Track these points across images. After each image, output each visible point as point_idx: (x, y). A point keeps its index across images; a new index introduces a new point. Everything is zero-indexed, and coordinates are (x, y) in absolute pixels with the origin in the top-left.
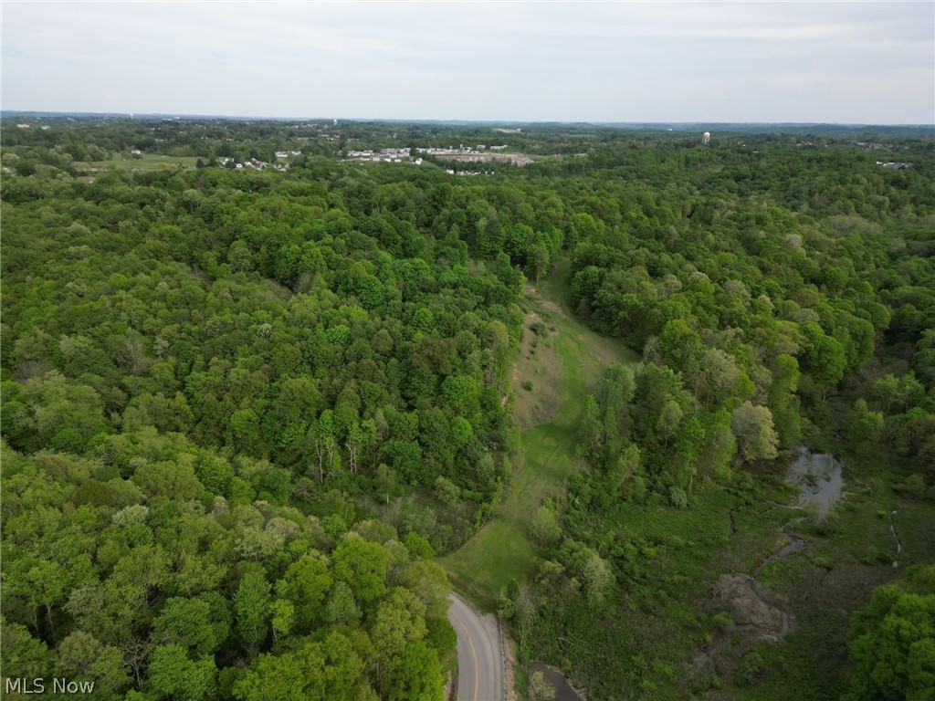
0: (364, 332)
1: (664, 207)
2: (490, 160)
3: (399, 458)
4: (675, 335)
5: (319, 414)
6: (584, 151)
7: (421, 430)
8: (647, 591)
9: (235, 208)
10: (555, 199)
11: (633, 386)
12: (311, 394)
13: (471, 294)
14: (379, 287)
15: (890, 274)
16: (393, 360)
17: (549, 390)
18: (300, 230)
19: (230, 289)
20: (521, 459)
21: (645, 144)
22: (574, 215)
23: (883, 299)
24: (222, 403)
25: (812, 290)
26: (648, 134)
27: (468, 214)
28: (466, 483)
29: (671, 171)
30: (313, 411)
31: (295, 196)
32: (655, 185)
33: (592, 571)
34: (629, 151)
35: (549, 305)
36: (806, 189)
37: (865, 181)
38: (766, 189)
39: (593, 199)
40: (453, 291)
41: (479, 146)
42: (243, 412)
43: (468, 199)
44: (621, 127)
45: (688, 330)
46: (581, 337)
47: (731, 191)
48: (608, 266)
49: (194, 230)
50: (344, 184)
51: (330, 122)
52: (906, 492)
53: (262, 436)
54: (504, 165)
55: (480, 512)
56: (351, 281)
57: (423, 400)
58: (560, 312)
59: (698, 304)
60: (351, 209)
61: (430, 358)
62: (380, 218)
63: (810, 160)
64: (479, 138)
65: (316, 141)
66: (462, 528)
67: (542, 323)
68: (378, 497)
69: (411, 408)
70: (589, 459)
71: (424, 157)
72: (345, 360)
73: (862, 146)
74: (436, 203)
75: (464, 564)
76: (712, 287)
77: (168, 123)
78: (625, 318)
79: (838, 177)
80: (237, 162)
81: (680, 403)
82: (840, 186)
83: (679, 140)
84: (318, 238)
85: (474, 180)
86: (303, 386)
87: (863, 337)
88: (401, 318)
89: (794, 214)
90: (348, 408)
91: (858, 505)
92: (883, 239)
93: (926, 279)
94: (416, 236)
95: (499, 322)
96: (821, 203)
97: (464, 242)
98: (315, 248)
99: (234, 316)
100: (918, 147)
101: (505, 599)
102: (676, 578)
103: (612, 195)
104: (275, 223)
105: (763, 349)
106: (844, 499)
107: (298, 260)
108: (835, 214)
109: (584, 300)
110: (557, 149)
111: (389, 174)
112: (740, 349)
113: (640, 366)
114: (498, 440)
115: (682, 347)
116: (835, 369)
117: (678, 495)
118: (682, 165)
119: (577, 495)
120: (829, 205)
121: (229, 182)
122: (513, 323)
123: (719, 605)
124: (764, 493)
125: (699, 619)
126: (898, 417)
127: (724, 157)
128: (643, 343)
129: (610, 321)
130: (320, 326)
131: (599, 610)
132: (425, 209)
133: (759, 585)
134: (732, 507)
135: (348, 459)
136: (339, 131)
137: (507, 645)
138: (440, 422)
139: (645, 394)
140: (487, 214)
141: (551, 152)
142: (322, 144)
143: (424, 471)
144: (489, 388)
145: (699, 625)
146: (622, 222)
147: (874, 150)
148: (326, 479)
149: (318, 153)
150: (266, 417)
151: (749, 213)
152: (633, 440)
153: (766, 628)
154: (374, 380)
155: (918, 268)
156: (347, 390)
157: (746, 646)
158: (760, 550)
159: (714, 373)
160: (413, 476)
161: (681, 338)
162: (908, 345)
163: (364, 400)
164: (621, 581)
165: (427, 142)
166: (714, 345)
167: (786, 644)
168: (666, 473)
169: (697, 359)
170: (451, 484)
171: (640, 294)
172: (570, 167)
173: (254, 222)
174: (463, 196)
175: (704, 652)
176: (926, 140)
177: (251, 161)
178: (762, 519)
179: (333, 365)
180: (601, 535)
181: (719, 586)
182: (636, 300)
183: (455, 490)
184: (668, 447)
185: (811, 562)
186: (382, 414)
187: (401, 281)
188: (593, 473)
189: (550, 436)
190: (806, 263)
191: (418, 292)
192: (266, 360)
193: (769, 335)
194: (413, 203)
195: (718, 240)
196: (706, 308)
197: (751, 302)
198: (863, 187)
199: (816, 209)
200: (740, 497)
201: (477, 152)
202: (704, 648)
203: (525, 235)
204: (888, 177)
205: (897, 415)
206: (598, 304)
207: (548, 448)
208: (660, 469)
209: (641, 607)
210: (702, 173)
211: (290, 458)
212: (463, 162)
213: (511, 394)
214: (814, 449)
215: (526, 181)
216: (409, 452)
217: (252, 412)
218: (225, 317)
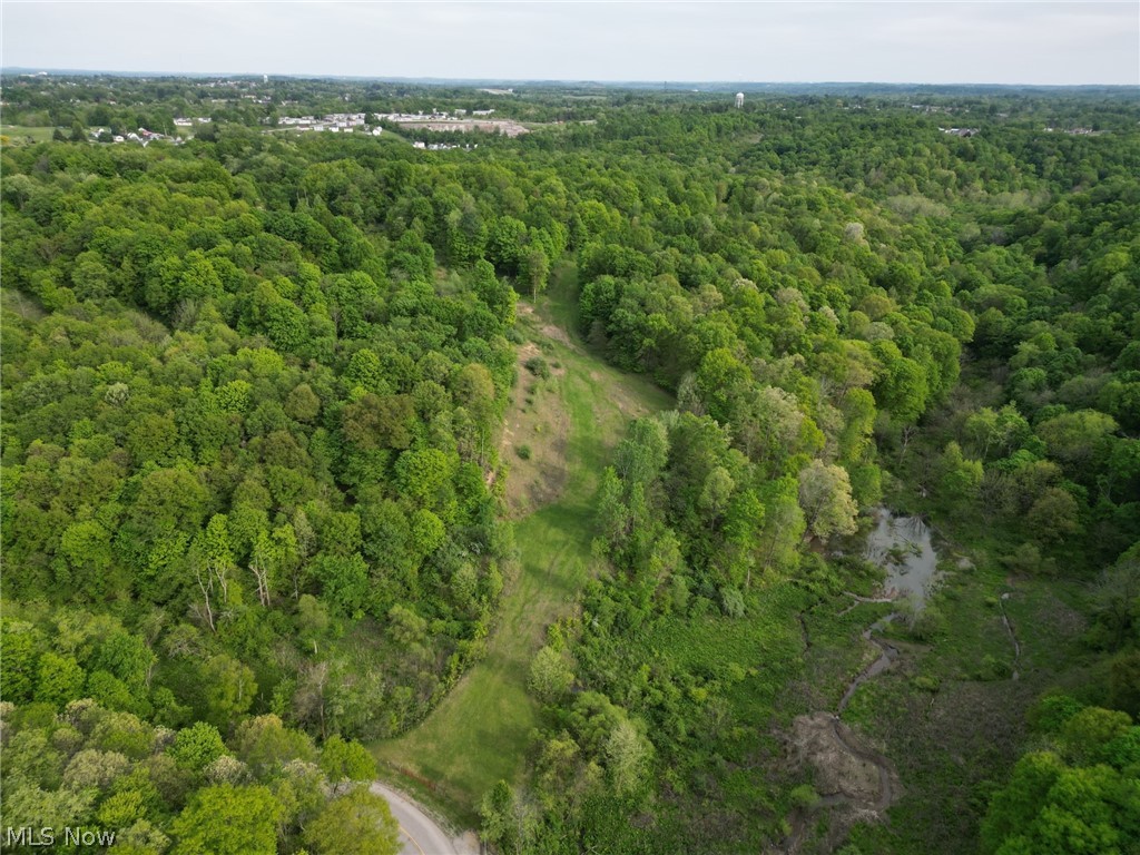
0: (275, 391)
1: (695, 191)
2: (471, 128)
3: (332, 584)
4: (717, 371)
5: (207, 519)
6: (593, 117)
7: (365, 536)
8: (698, 759)
9: (84, 202)
10: (554, 182)
11: (665, 445)
12: (191, 492)
13: (436, 324)
14: (299, 316)
15: (968, 269)
16: (320, 432)
17: (554, 458)
18: (182, 233)
19: (66, 328)
20: (515, 566)
21: (667, 108)
22: (581, 203)
23: (962, 302)
24: (47, 514)
25: (880, 296)
26: (669, 95)
27: (435, 204)
28: (437, 608)
29: (700, 142)
30: (196, 517)
31: (179, 182)
32: (682, 160)
33: (619, 747)
34: (648, 117)
35: (549, 331)
36: (860, 163)
37: (928, 152)
38: (814, 164)
39: (605, 180)
40: (409, 321)
41: (457, 111)
42: (81, 526)
43: (435, 182)
44: (637, 87)
45: (734, 362)
46: (595, 376)
47: (773, 167)
48: (627, 274)
49: (20, 237)
50: (260, 164)
51: (259, 80)
52: (1017, 565)
53: (116, 561)
54: (490, 135)
55: (456, 657)
56: (256, 310)
57: (371, 490)
58: (566, 340)
59: (746, 323)
60: (270, 199)
61: (376, 427)
62: (306, 215)
63: (862, 128)
64: (458, 100)
65: (236, 104)
66: (428, 688)
67: (542, 358)
68: (303, 645)
69: (351, 500)
70: (610, 555)
71: (384, 125)
72: (246, 434)
73: (917, 109)
74: (390, 189)
75: (431, 746)
76: (761, 299)
77: (27, 79)
78: (651, 347)
79: (897, 148)
80: (116, 133)
81: (729, 468)
82: (899, 159)
83: (707, 103)
84: (209, 244)
85: (446, 156)
86: (176, 482)
87: (946, 357)
88: (331, 364)
89: (848, 196)
90: (250, 512)
91: (959, 591)
92: (952, 224)
93: (1009, 274)
94: (358, 236)
95: (479, 366)
96: (878, 181)
97: (430, 245)
98: (202, 261)
99: (70, 372)
100: (980, 110)
101: (489, 814)
102: (737, 731)
103: (629, 174)
104: (143, 223)
105: (831, 381)
106: (940, 582)
107: (178, 279)
108: (895, 194)
109: (597, 323)
110: (559, 114)
111: (334, 148)
112: (802, 384)
113: (674, 416)
114: (479, 538)
115: (727, 386)
116: (916, 400)
117: (734, 599)
118: (713, 134)
119: (595, 613)
120: (886, 182)
121: (84, 162)
122: (499, 362)
123: (796, 768)
124: (843, 584)
125: (770, 797)
127: (762, 124)
128: (677, 382)
129: (632, 351)
130: (207, 382)
131: (631, 801)
132: (375, 197)
133: (846, 728)
134: (802, 607)
135: (255, 587)
136: (270, 90)
138: (394, 522)
139: (681, 448)
140: (460, 203)
141: (551, 118)
142: (242, 108)
143: (371, 597)
144: (467, 465)
145: (772, 806)
146: (643, 212)
147: (931, 115)
148: (219, 623)
149: (235, 121)
150: (120, 532)
151: (798, 196)
152: (669, 524)
153: (861, 798)
154: (292, 464)
155: (999, 260)
156: (248, 482)
157: (837, 833)
158: (843, 672)
159: (770, 419)
160: (356, 604)
161: (726, 374)
162: (996, 361)
163: (275, 496)
164: (661, 749)
165: (388, 104)
166: (768, 381)
167: (890, 822)
168: (715, 567)
169: (748, 402)
170: (412, 614)
171: (670, 314)
172: (574, 138)
173: (113, 223)
174: (428, 178)
175: (782, 849)
176: (987, 101)
177: (136, 132)
178: (842, 623)
179: (226, 443)
180: (630, 672)
181: (795, 735)
182: (665, 323)
183: (419, 624)
184: (716, 530)
185: (911, 685)
186: (303, 515)
187: (334, 308)
188: (617, 578)
189: (556, 526)
190: (870, 259)
191: (360, 321)
192: (119, 442)
193: (836, 361)
194: (357, 188)
195: (765, 233)
196: (756, 328)
197: (811, 316)
198: (926, 159)
199: (873, 188)
200: (812, 592)
201: (455, 119)
202: (782, 842)
203: (515, 233)
204: (954, 146)
205: (999, 462)
206: (616, 329)
207: (553, 544)
208: (706, 562)
209: (691, 787)
210: (737, 144)
211: (164, 592)
212: (437, 132)
213: (500, 467)
214: (897, 510)
215: (518, 157)
216: (347, 573)
217: (97, 524)
218: (56, 375)
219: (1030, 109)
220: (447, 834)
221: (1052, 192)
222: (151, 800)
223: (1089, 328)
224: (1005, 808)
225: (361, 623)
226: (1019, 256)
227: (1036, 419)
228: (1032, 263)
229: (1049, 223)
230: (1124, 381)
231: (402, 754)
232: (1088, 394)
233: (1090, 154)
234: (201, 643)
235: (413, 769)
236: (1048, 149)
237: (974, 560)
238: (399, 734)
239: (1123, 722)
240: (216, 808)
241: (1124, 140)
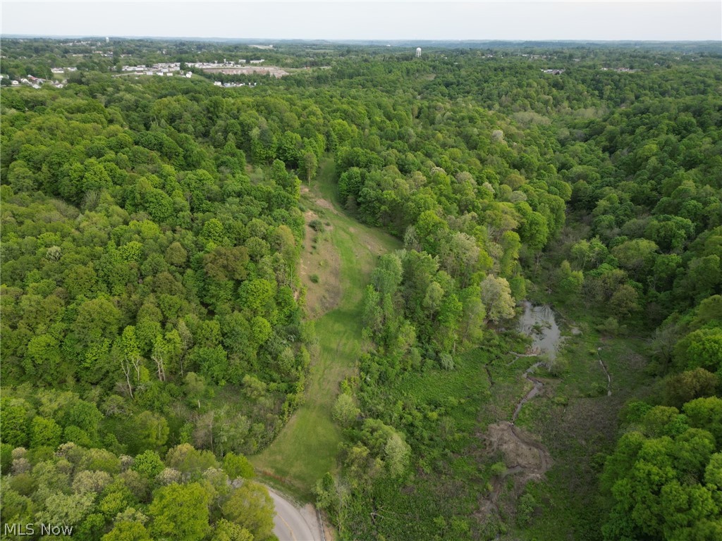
0: (157, 247)
1: (400, 112)
2: (252, 73)
3: (206, 364)
4: (428, 224)
5: (121, 330)
6: (328, 64)
7: (224, 335)
8: (436, 453)
9: (10, 128)
10: (314, 108)
11: (401, 270)
12: (110, 313)
13: (255, 201)
14: (166, 200)
15: (565, 157)
16: (189, 271)
17: (332, 280)
18: (80, 147)
19: (12, 212)
20: (317, 347)
21: (374, 58)
22: (332, 121)
23: (563, 177)
24: (16, 332)
25: (516, 175)
26: (373, 49)
27: (241, 124)
28: (271, 376)
29: (398, 80)
30: (114, 328)
31: (72, 113)
32: (387, 92)
33: (392, 449)
34: (364, 64)
35: (322, 203)
36: (495, 92)
37: (535, 84)
38: (468, 93)
39: (345, 107)
40: (238, 200)
41: (240, 61)
42: (39, 338)
43: (239, 110)
44: (352, 43)
45: (437, 219)
46: (352, 230)
47: (443, 95)
48: (367, 166)
50: (121, 99)
51: (103, 40)
52: (606, 330)
53: (64, 359)
54: (264, 77)
55: (287, 404)
56: (138, 196)
57: (223, 306)
58: (332, 208)
59: (441, 195)
60: (130, 122)
61: (225, 267)
62: (159, 131)
63: (495, 70)
64: (239, 53)
65: (91, 57)
66: (273, 423)
67: (319, 220)
68: (190, 403)
69: (211, 313)
70: (373, 338)
71: (193, 70)
72: (141, 275)
73: (526, 57)
74: (210, 115)
75: (279, 458)
76: (448, 179)
78: (385, 211)
79: (517, 82)
80: (12, 78)
81: (439, 282)
82: (519, 89)
83: (398, 54)
84: (99, 154)
85: (241, 92)
86: (101, 307)
87: (557, 210)
88: (190, 229)
89: (491, 113)
90: (149, 323)
91: (574, 347)
92: (553, 129)
93: (588, 159)
94: (197, 147)
95: (285, 227)
96: (507, 103)
97: (241, 151)
98: (98, 165)
99: (20, 240)
100: (563, 57)
101: (322, 492)
102: (457, 436)
103: (359, 103)
104: (53, 141)
105: (493, 227)
106: (563, 343)
107: (82, 177)
108: (518, 111)
109: (350, 197)
110: (306, 62)
111: (164, 88)
112: (477, 230)
113: (404, 252)
114: (295, 332)
115: (434, 233)
116: (542, 237)
117: (447, 359)
118: (404, 74)
119: (367, 373)
120: (512, 104)
122: (296, 224)
123: (492, 454)
124: (508, 347)
125: (480, 471)
126: (592, 272)
127: (434, 68)
128: (403, 231)
129: (374, 214)
130: (112, 243)
131: (401, 480)
132: (201, 121)
133: (518, 429)
134: (487, 362)
135: (156, 370)
136: (111, 48)
137: (327, 533)
138: (241, 325)
139: (410, 276)
140: (258, 125)
141: (301, 65)
142: (96, 60)
143: (229, 372)
144: (282, 288)
145: (481, 476)
146: (371, 126)
147: (535, 61)
148: (136, 393)
149: (93, 69)
150: (66, 340)
151: (462, 114)
152: (406, 317)
153: (530, 468)
154: (173, 293)
155: (582, 150)
156: (147, 305)
157: (519, 488)
158: (514, 397)
159: (460, 252)
160: (220, 377)
161: (433, 226)
162: (584, 211)
163: (165, 313)
164: (414, 449)
165: (194, 57)
166: (457, 229)
167: (547, 479)
168: (435, 341)
169: (447, 242)
170: (257, 380)
171: (396, 190)
172: (318, 78)
173: (32, 142)
174: (235, 107)
175: (488, 499)
176: (567, 52)
177: (27, 78)
178: (511, 369)
179: (129, 281)
180: (391, 405)
181: (489, 435)
182: (394, 196)
183: (261, 386)
184: (433, 320)
185: (552, 402)
186: (184, 324)
187: (188, 192)
188: (378, 351)
189: (338, 322)
190: (509, 152)
191: (204, 201)
192: (59, 283)
193: (496, 215)
194: (189, 115)
195: (445, 138)
196: (448, 198)
197: (478, 189)
198: (534, 89)
199: (504, 107)
200: (491, 353)
201: (239, 66)
202: (488, 496)
203: (294, 142)
204: (550, 81)
205: (591, 271)
206: (363, 200)
207: (338, 333)
208: (429, 338)
209: (434, 469)
210: (420, 81)
211: (97, 377)
212: (228, 75)
213: (301, 289)
214: (535, 303)
215: (286, 91)
216: (215, 357)
217: (50, 336)
218: (10, 242)
219: (592, 56)
220: (295, 507)
221: (609, 107)
222: (128, 497)
223: (637, 190)
224: (614, 465)
225: (225, 388)
226: (593, 148)
227: (610, 245)
228: (601, 152)
229: (610, 128)
230: (659, 221)
231: (261, 463)
232: (639, 229)
233: (630, 84)
234: (125, 406)
235: (270, 471)
236: (606, 81)
237: (581, 328)
238: (258, 452)
239: (674, 413)
240: (174, 497)
241: (648, 75)
